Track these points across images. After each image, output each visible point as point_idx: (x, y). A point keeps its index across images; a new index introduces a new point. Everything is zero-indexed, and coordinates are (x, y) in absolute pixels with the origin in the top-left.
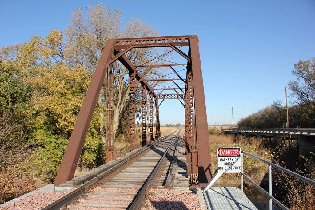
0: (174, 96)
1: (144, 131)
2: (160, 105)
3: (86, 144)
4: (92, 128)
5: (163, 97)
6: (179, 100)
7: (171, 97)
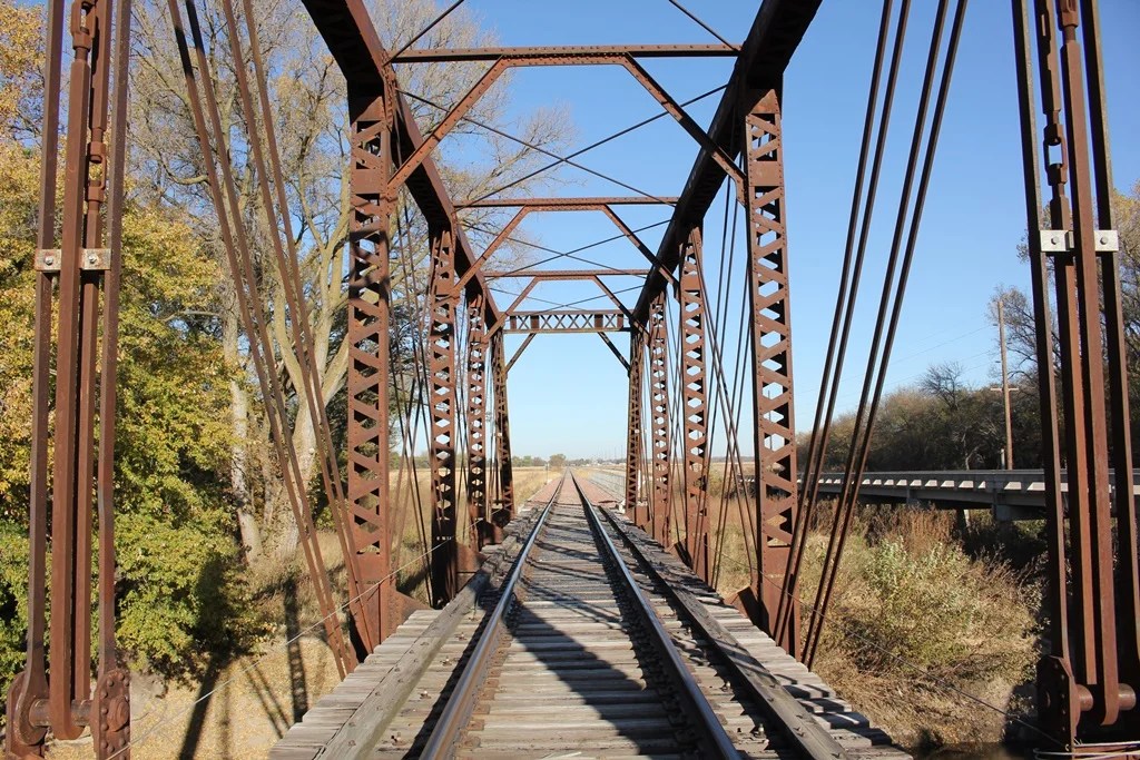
0: (580, 321)
1: (442, 488)
2: (512, 362)
3: (126, 561)
4: (170, 473)
5: (528, 322)
6: (605, 338)
7: (567, 322)
